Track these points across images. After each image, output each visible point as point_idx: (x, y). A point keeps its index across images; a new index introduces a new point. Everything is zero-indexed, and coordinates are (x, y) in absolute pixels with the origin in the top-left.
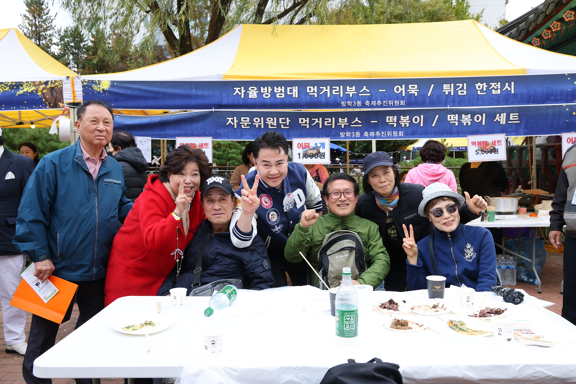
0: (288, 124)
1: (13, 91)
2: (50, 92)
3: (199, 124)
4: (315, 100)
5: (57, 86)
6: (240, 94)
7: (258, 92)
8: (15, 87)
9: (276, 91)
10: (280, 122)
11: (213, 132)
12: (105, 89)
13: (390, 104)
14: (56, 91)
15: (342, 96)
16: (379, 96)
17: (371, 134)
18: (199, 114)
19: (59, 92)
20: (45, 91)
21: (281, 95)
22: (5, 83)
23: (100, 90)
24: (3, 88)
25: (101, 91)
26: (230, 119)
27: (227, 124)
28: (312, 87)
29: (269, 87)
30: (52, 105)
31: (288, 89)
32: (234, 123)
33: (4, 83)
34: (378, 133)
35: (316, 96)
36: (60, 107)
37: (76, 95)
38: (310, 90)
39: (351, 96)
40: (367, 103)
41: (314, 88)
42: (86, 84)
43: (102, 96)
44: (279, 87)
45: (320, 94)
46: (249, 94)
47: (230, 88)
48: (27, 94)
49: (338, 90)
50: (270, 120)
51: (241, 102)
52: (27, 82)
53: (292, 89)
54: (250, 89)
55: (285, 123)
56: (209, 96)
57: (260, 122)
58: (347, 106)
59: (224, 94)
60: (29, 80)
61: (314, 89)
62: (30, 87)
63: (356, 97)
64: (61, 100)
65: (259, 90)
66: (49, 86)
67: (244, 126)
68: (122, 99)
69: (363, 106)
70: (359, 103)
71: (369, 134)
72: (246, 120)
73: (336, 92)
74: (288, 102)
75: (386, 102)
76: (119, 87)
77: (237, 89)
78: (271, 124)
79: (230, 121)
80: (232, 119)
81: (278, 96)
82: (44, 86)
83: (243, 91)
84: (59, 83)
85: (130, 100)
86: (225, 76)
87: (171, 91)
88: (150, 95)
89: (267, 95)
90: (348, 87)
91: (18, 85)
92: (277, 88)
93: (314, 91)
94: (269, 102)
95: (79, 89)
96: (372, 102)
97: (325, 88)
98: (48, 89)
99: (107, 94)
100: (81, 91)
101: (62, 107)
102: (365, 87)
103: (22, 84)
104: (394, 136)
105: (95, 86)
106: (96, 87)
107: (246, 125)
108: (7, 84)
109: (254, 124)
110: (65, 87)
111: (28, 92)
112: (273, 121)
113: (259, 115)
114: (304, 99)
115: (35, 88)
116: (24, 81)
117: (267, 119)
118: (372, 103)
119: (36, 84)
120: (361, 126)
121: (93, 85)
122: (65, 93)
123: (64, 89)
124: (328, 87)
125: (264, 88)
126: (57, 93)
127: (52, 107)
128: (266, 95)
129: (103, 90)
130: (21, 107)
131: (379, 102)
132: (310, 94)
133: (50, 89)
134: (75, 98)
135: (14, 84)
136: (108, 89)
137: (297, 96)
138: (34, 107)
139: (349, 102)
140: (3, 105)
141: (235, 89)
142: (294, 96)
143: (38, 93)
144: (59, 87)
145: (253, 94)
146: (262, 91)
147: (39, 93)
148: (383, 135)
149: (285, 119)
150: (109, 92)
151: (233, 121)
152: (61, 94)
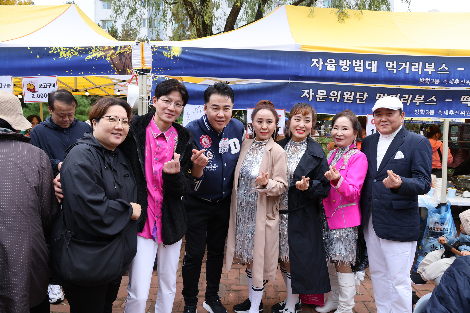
0: (364, 99)
1: (82, 56)
2: (119, 57)
3: (272, 96)
4: (394, 76)
5: (127, 52)
6: (318, 66)
7: (336, 65)
8: (84, 52)
9: (354, 65)
10: (358, 97)
11: (286, 104)
12: (176, 56)
13: (467, 83)
14: (125, 57)
15: (420, 73)
16: (457, 75)
17: (445, 113)
18: (274, 84)
19: (128, 58)
20: (114, 57)
21: (360, 69)
22: (75, 47)
23: (170, 57)
24: (72, 53)
25: (172, 57)
26: (306, 91)
27: (302, 96)
28: (391, 63)
29: (348, 61)
30: (120, 71)
31: (367, 63)
32: (309, 95)
33: (73, 48)
34: (451, 111)
35: (395, 72)
36: (128, 74)
37: (145, 61)
38: (389, 65)
39: (430, 73)
40: (445, 81)
41: (393, 63)
42: (156, 50)
43: (172, 63)
44: (358, 61)
45: (399, 69)
46: (327, 66)
47: (308, 60)
48: (95, 59)
49: (417, 67)
50: (347, 94)
51: (319, 74)
52: (96, 47)
53: (371, 63)
54: (328, 61)
55: (362, 97)
56: (285, 67)
57: (337, 96)
58: (425, 84)
59: (301, 66)
60: (99, 45)
61: (393, 65)
62: (98, 52)
63: (434, 75)
64: (130, 65)
65: (337, 62)
66: (118, 52)
67: (320, 99)
68: (193, 66)
69: (441, 84)
70: (437, 81)
71: (443, 112)
72: (323, 93)
73: (415, 68)
74: (366, 76)
75: (463, 81)
76: (191, 54)
77: (315, 61)
78: (348, 98)
79: (305, 94)
80: (308, 91)
81: (356, 70)
82: (113, 51)
83: (321, 63)
84: (128, 49)
85: (201, 68)
86: (303, 47)
87: (246, 59)
88: (224, 63)
89: (346, 69)
90: (427, 64)
91: (87, 50)
92: (356, 61)
93: (393, 66)
94: (348, 76)
95: (148, 55)
96: (450, 80)
97: (404, 64)
98: (117, 54)
99: (177, 61)
100: (150, 57)
101: (130, 73)
102: (444, 65)
103: (91, 48)
104: (467, 115)
105: (166, 52)
106: (166, 54)
107: (321, 98)
108: (77, 49)
109: (330, 97)
110: (134, 52)
111: (97, 57)
112: (351, 95)
113: (337, 88)
114: (384, 74)
115: (104, 53)
116: (94, 46)
117: (345, 94)
118: (450, 82)
119: (105, 49)
120: (436, 104)
121: (164, 51)
122: (134, 59)
123: (134, 55)
124: (408, 63)
125: (343, 61)
126: (126, 59)
127: (120, 73)
128: (344, 69)
129: (174, 56)
130: (89, 73)
131: (457, 80)
132: (389, 69)
133: (119, 54)
134: (145, 64)
135: (83, 49)
136: (179, 56)
137: (376, 71)
138: (102, 72)
139: (427, 79)
140: (72, 71)
141: (312, 60)
142: (373, 71)
143: (106, 58)
144: (128, 52)
145: (331, 66)
146: (341, 64)
147: (108, 59)
148: (457, 114)
149: (362, 93)
150: (180, 59)
151: (309, 93)
152: (130, 60)
